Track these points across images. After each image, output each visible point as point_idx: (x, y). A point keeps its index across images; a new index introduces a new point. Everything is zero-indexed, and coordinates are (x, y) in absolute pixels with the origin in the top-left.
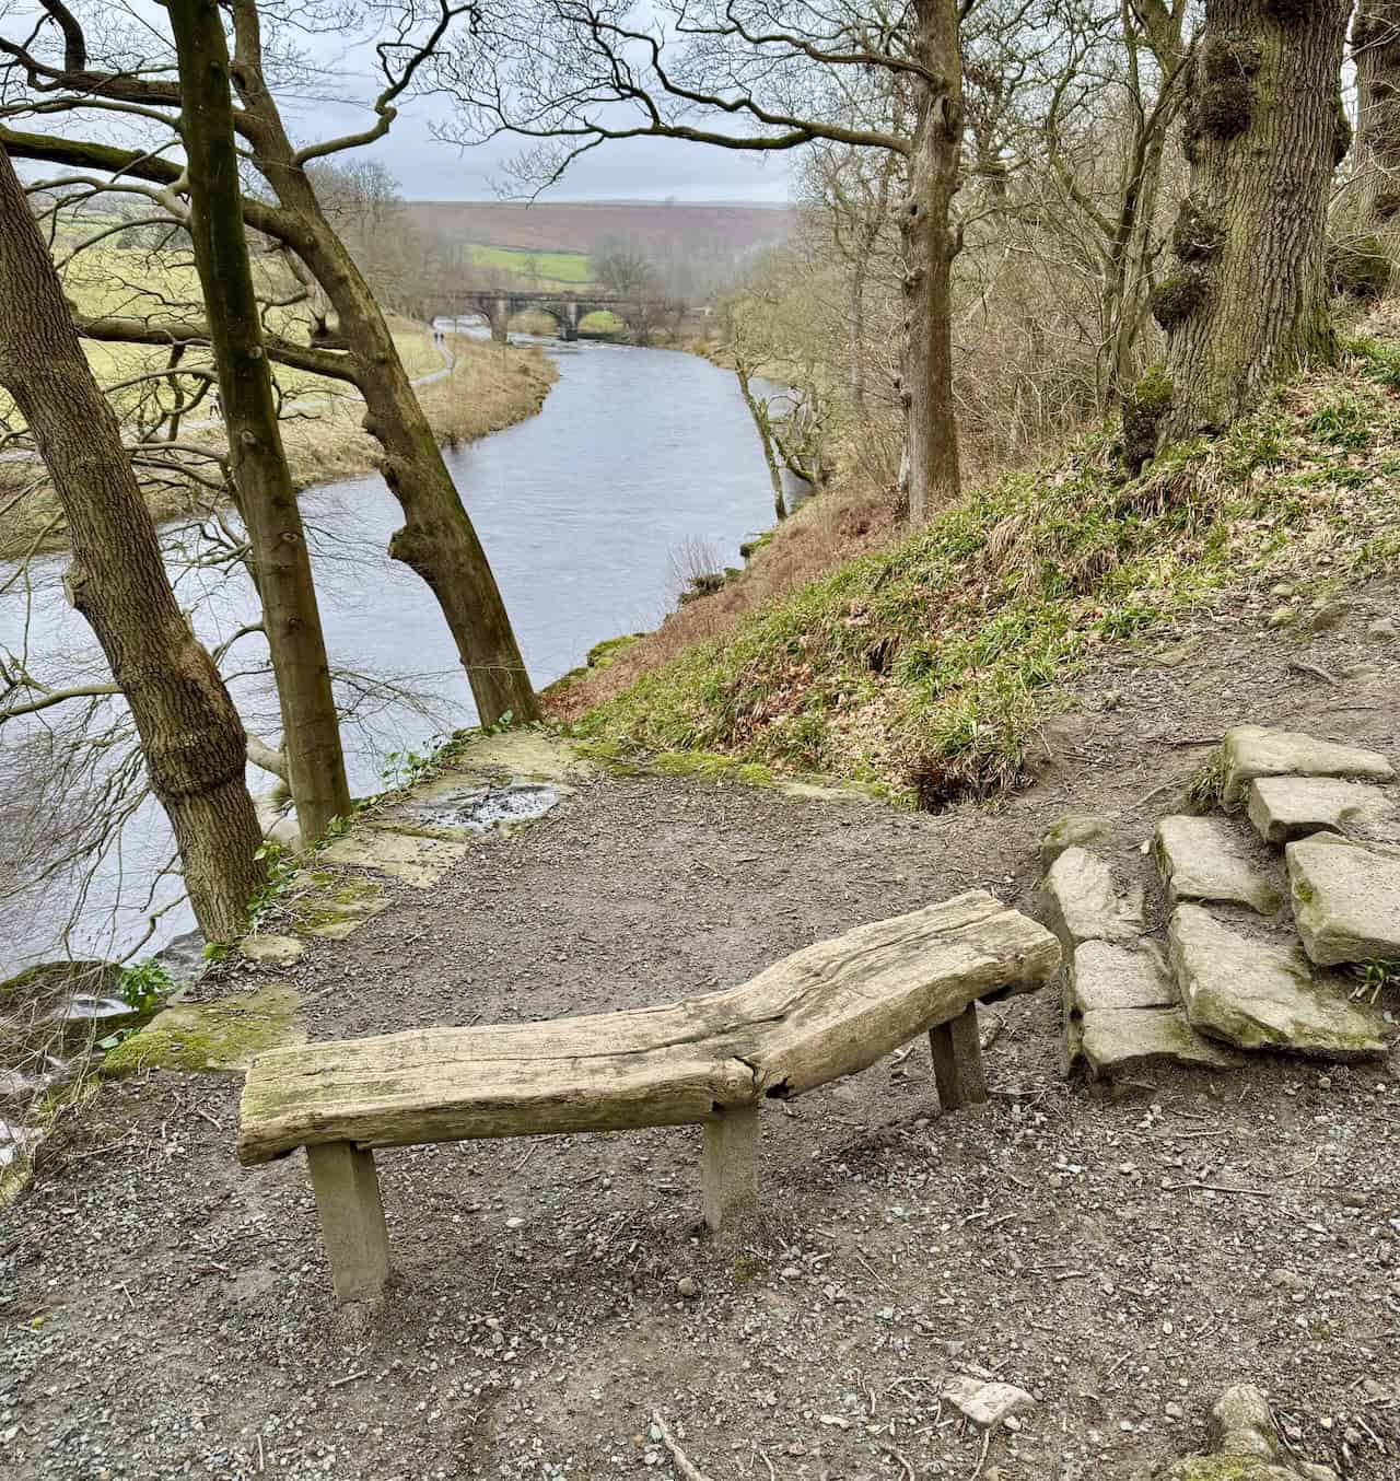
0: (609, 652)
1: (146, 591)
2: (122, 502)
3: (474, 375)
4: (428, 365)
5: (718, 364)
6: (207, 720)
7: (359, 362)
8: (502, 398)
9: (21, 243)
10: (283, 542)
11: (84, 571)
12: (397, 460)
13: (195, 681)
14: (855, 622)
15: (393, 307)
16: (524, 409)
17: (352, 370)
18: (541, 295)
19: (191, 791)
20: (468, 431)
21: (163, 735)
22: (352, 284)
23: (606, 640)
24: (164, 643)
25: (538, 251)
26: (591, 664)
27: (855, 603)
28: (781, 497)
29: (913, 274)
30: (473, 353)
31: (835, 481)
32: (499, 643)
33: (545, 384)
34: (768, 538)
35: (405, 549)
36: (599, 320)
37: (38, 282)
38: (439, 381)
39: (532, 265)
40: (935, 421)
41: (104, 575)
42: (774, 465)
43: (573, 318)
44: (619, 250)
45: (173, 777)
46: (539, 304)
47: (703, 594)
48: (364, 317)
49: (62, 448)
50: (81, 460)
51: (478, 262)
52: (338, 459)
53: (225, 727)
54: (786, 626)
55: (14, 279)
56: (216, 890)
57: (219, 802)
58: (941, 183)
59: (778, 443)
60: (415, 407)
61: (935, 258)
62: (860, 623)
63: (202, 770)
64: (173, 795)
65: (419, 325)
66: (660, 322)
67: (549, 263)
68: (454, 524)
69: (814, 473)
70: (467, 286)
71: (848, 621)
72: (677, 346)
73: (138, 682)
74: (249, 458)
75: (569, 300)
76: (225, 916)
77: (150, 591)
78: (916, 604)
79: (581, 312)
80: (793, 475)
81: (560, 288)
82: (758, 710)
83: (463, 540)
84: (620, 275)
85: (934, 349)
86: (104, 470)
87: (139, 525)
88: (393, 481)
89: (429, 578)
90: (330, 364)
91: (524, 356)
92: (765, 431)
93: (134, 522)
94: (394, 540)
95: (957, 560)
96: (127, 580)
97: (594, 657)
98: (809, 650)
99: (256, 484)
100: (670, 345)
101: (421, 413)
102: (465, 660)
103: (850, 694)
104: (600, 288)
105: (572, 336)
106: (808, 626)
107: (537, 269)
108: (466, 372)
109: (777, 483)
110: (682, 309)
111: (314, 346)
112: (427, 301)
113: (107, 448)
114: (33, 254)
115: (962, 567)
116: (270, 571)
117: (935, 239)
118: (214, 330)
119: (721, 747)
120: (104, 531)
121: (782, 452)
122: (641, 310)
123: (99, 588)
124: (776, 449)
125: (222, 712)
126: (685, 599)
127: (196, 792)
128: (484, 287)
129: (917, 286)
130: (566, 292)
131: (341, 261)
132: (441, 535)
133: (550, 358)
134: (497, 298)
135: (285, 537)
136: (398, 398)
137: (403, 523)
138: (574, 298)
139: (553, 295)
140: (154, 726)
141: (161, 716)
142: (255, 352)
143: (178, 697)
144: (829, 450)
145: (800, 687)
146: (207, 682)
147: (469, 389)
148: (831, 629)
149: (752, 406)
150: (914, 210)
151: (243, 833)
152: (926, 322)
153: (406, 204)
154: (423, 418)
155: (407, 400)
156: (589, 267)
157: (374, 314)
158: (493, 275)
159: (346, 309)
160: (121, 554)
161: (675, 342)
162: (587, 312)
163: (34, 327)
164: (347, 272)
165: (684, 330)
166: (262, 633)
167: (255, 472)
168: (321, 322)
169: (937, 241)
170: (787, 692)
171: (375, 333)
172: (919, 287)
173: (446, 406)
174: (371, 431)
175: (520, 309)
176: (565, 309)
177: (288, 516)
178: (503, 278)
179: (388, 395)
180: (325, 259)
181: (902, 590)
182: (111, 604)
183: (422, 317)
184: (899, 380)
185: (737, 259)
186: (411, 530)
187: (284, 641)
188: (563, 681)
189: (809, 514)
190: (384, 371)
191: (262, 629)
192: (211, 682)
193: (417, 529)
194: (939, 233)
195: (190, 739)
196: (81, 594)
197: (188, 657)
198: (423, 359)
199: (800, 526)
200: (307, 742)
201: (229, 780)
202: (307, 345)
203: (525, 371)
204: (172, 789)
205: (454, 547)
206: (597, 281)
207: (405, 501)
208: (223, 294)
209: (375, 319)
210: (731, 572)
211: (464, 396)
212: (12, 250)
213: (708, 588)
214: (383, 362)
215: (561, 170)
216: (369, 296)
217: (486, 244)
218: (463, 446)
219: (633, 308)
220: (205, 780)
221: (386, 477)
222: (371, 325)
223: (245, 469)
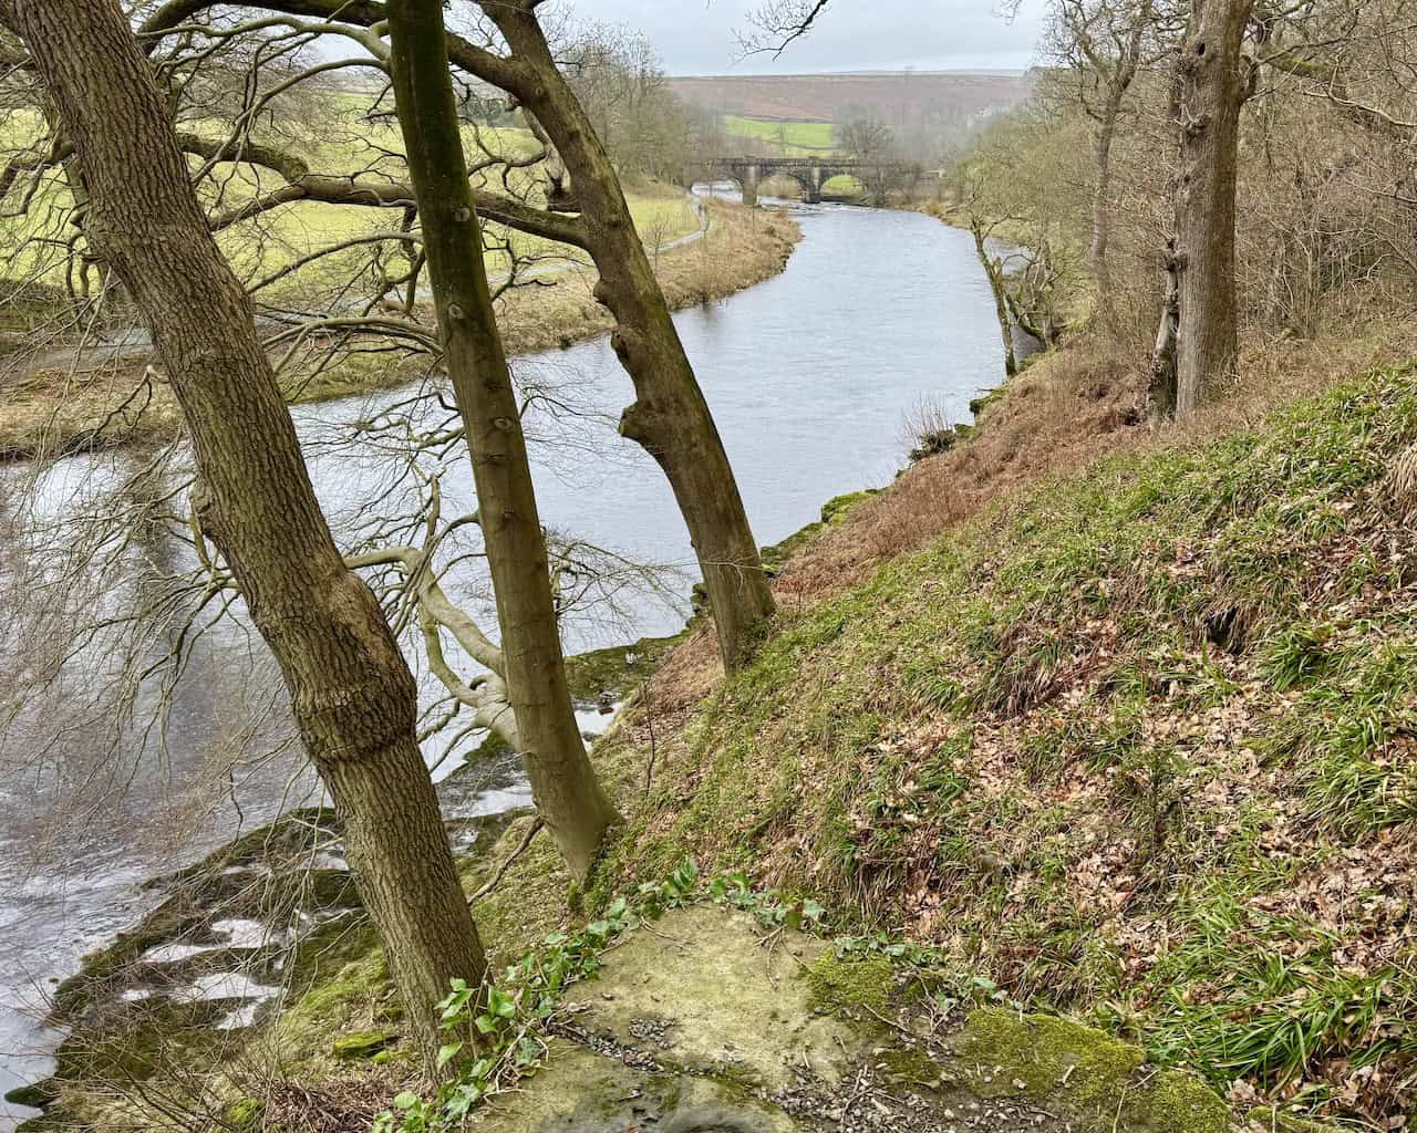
0: (843, 508)
1: (284, 517)
2: (250, 406)
3: (725, 237)
4: (684, 228)
5: (950, 224)
6: (366, 670)
7: (590, 226)
8: (750, 257)
9: (112, 71)
10: (496, 429)
11: (209, 489)
12: (628, 332)
13: (347, 627)
14: (1182, 570)
15: (656, 173)
16: (770, 268)
17: (583, 234)
18: (789, 160)
19: (345, 756)
20: (718, 288)
21: (310, 691)
22: (583, 139)
23: (839, 495)
24: (308, 581)
25: (787, 120)
26: (825, 519)
27: (1182, 542)
28: (1012, 355)
29: (1197, 121)
30: (725, 215)
31: (1065, 338)
32: (730, 527)
33: (789, 244)
34: (997, 394)
35: (636, 426)
36: (841, 183)
37: (137, 124)
38: (694, 242)
39: (781, 134)
40: (1214, 286)
41: (231, 497)
42: (1006, 323)
43: (816, 182)
44: (860, 117)
45: (323, 740)
46: (786, 169)
47: (935, 451)
48: (596, 175)
49: (173, 337)
50: (199, 352)
51: (732, 131)
52: (603, 315)
53: (387, 679)
54: (1079, 563)
55: (106, 120)
56: (379, 871)
57: (379, 767)
58: (1235, 17)
59: (1010, 301)
60: (649, 274)
61: (1223, 103)
62: (1192, 574)
63: (357, 734)
64: (325, 761)
65: (679, 191)
66: (896, 184)
67: (796, 132)
68: (686, 400)
69: (1044, 330)
70: (722, 155)
71: (1174, 570)
72: (913, 207)
73: (277, 628)
74: (456, 334)
75: (814, 165)
76: (390, 900)
77: (289, 517)
78: (1283, 559)
79: (824, 176)
80: (1023, 332)
81: (806, 154)
82: (1043, 676)
83: (696, 418)
84: (862, 140)
85: (1217, 205)
86: (228, 366)
87: (273, 436)
88: (623, 354)
89: (660, 458)
90: (562, 228)
91: (771, 218)
92: (998, 290)
93: (267, 431)
94: (624, 417)
95: (1340, 495)
96: (260, 504)
97: (829, 512)
98: (1113, 599)
99: (465, 363)
100: (906, 206)
101: (654, 281)
102: (697, 543)
103: (1186, 683)
104: (842, 153)
105: (816, 199)
106: (1112, 567)
107: (786, 136)
108: (718, 233)
109: (1008, 339)
110: (917, 171)
111: (550, 209)
112: (686, 168)
113: (230, 337)
114: (131, 85)
115: (1347, 506)
116: (482, 459)
117: (1224, 83)
118: (417, 189)
119: (992, 716)
120: (228, 444)
121: (1013, 309)
122: (879, 174)
123: (226, 513)
124: (1007, 305)
125: (382, 661)
126: (916, 456)
127: (351, 759)
128: (738, 154)
129: (1202, 134)
130: (811, 158)
131: (573, 115)
132: (673, 412)
133: (795, 220)
134: (748, 165)
135: (498, 423)
136: (630, 264)
137: (633, 399)
138: (818, 162)
139: (799, 160)
140: (299, 679)
141: (307, 670)
142: (462, 215)
143: (326, 647)
144: (1058, 307)
145: (1102, 653)
146: (363, 626)
147: (720, 250)
148: (1149, 578)
149: (987, 265)
150: (1201, 49)
151: (411, 803)
152: (1210, 174)
153: (669, 79)
154: (656, 287)
155: (640, 267)
156: (834, 134)
157: (607, 172)
158: (745, 142)
159: (578, 167)
160: (250, 472)
161: (910, 203)
162: (829, 176)
163: (134, 182)
164: (579, 127)
165: (919, 192)
166: (475, 525)
167: (464, 351)
168: (557, 182)
169: (1226, 83)
170: (1083, 658)
171: (607, 194)
172: (1203, 135)
173: (698, 266)
174: (603, 300)
175: (769, 174)
176: (809, 173)
177: (501, 399)
178: (755, 143)
179: (619, 261)
180: (556, 112)
181: (1255, 533)
182: (241, 534)
183: (681, 183)
184: (1173, 240)
185: (970, 124)
186: (642, 407)
187: (497, 535)
188: (798, 535)
189: (1041, 370)
190: (617, 235)
191: (476, 521)
192: (369, 624)
193: (649, 405)
194: (1229, 74)
195: (341, 698)
196: (207, 519)
197: (339, 597)
198: (680, 222)
199: (1031, 384)
200: (523, 643)
201: (393, 742)
202: (543, 207)
203: (771, 232)
204: (322, 754)
205: (686, 425)
206: (839, 147)
207: (637, 375)
208: (425, 146)
209: (607, 178)
210: (961, 428)
211: (715, 256)
212: (102, 79)
213: (939, 445)
214: (615, 225)
215: (810, 20)
216: (602, 153)
217: (740, 115)
218: (713, 302)
219: (872, 172)
220: (361, 744)
221: (617, 350)
222: (603, 183)
223: (454, 347)
